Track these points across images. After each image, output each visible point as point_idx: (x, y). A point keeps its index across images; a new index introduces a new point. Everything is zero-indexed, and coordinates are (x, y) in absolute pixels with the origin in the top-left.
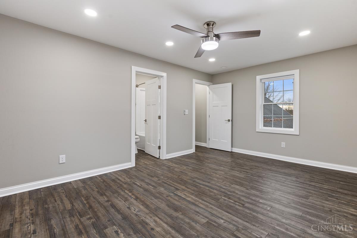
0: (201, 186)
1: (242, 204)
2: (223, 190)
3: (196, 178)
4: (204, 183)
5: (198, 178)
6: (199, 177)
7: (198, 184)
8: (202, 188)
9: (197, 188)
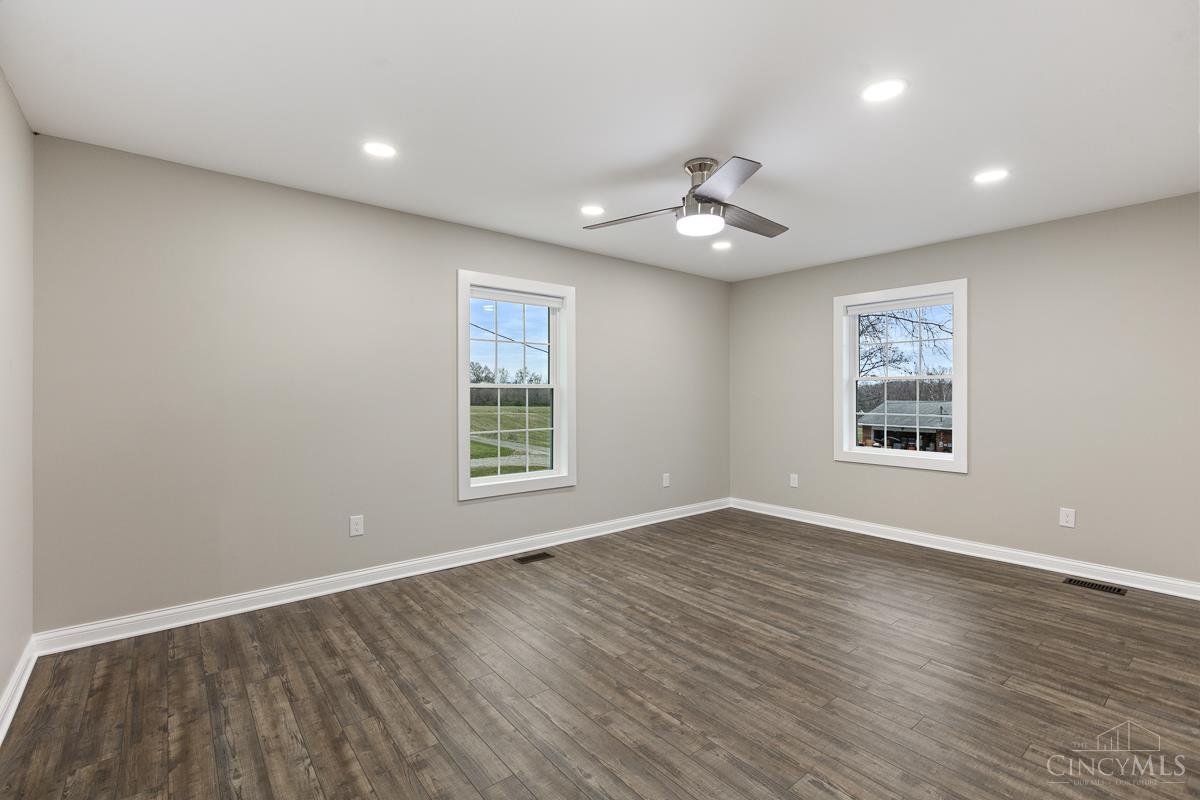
0: (724, 655)
1: (634, 608)
2: (660, 640)
3: (749, 694)
4: (715, 666)
5: (739, 692)
6: (739, 697)
7: (736, 661)
8: (721, 649)
9: (738, 649)
